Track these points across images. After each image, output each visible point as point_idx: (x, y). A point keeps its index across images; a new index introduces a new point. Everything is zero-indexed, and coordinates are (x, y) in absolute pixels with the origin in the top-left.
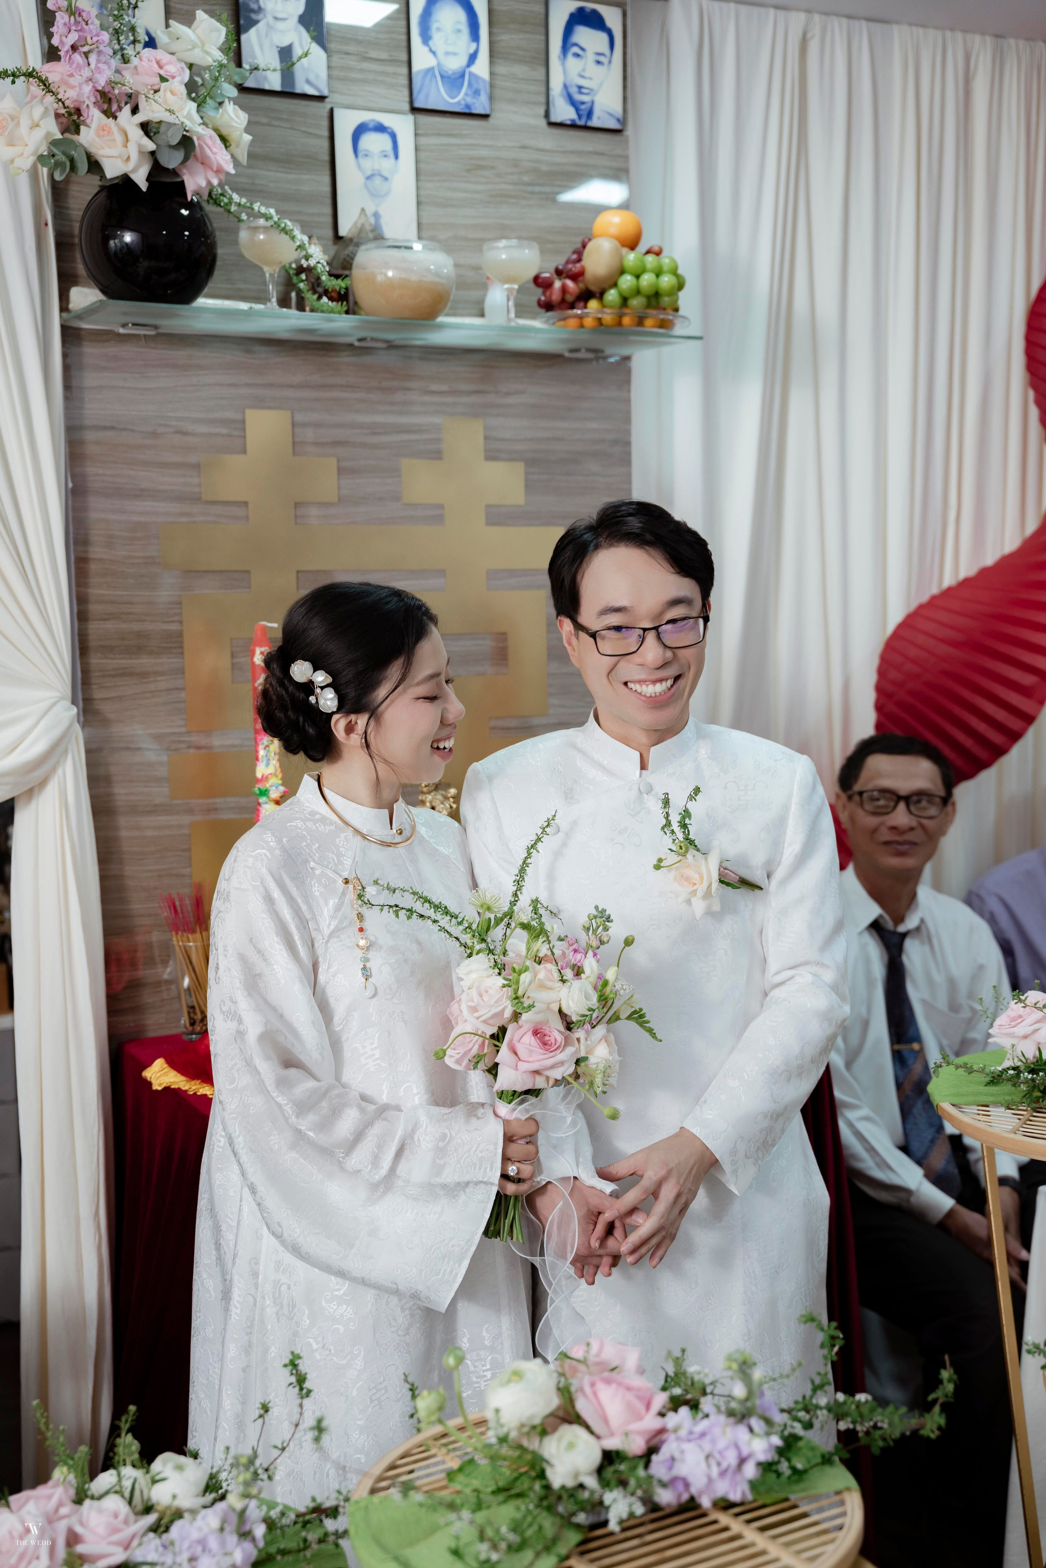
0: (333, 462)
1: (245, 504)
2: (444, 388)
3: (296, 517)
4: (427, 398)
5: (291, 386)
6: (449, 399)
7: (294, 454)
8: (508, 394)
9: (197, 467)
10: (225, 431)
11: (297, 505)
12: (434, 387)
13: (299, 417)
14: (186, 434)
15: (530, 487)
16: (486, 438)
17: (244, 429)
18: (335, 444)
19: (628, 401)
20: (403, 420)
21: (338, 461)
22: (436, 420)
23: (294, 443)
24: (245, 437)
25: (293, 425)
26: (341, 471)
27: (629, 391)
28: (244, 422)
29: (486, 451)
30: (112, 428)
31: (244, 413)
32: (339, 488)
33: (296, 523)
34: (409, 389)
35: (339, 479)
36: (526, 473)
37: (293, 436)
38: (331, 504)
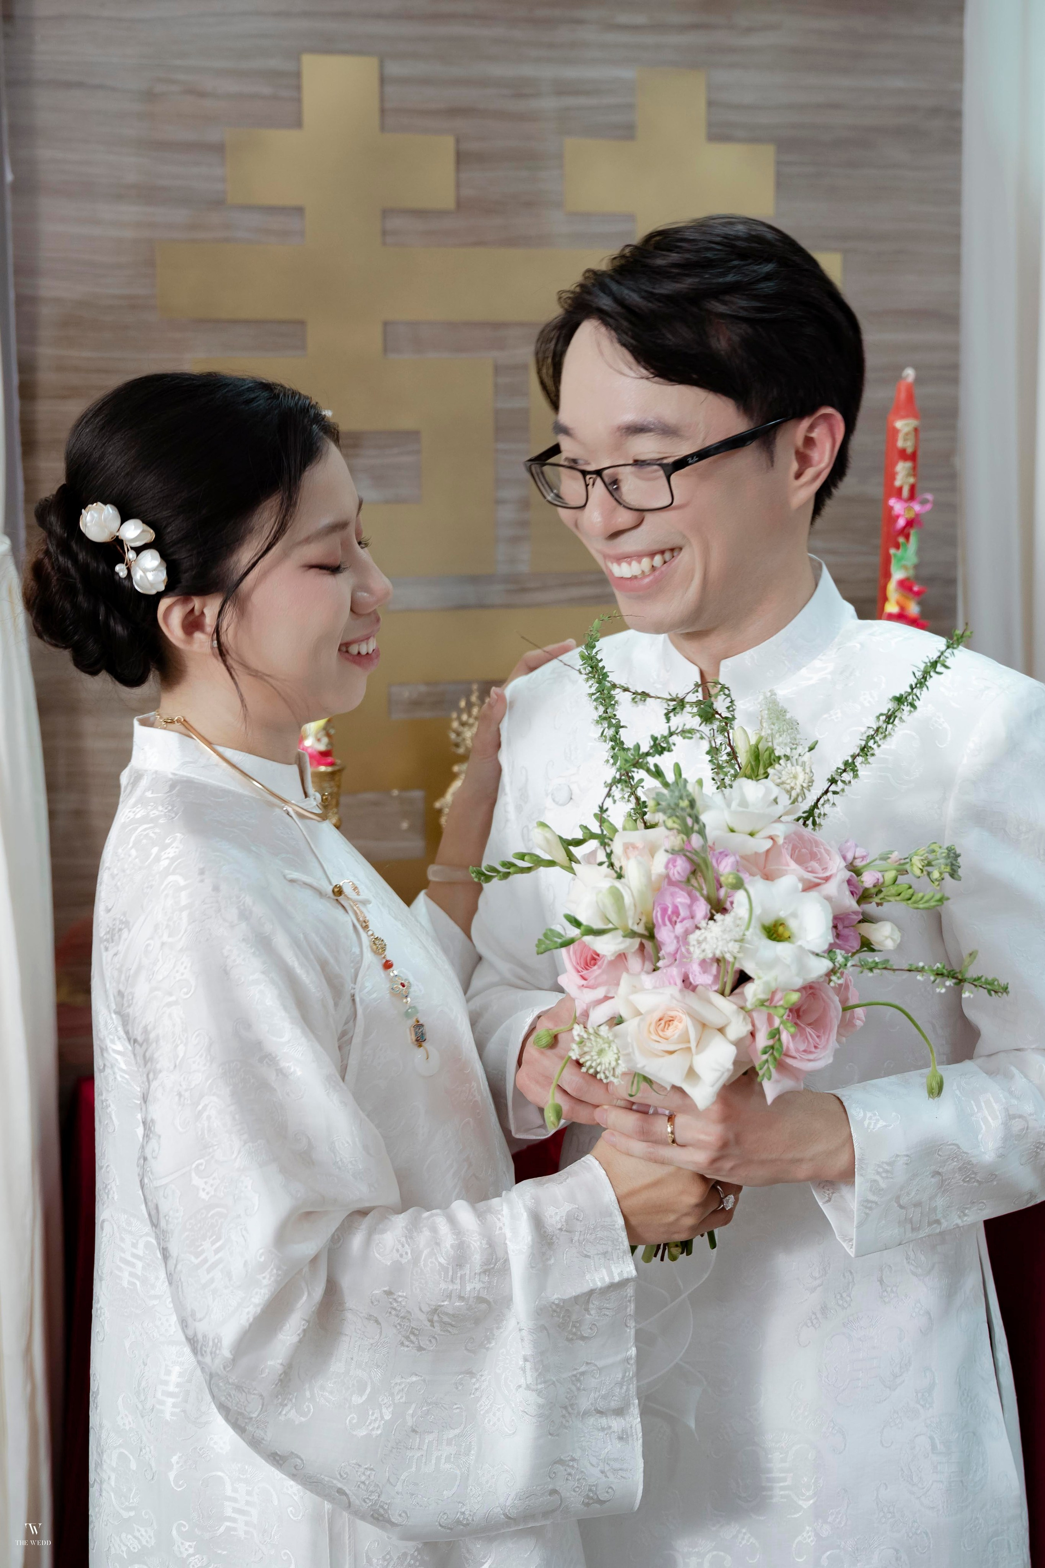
0: (449, 142)
1: (299, 210)
2: (640, 19)
3: (384, 233)
4: (611, 37)
5: (379, 16)
6: (650, 39)
7: (383, 128)
8: (749, 30)
9: (219, 149)
10: (266, 90)
11: (386, 213)
12: (623, 18)
13: (394, 69)
14: (202, 95)
15: (782, 184)
16: (710, 104)
17: (299, 88)
18: (454, 112)
19: (959, 42)
20: (570, 73)
21: (458, 141)
22: (627, 73)
23: (383, 111)
24: (299, 100)
25: (383, 80)
26: (461, 158)
27: (961, 25)
28: (298, 75)
29: (710, 125)
30: (80, 85)
31: (298, 60)
32: (458, 185)
33: (384, 244)
34: (580, 22)
35: (458, 170)
36: (779, 163)
37: (382, 99)
38: (441, 214)
